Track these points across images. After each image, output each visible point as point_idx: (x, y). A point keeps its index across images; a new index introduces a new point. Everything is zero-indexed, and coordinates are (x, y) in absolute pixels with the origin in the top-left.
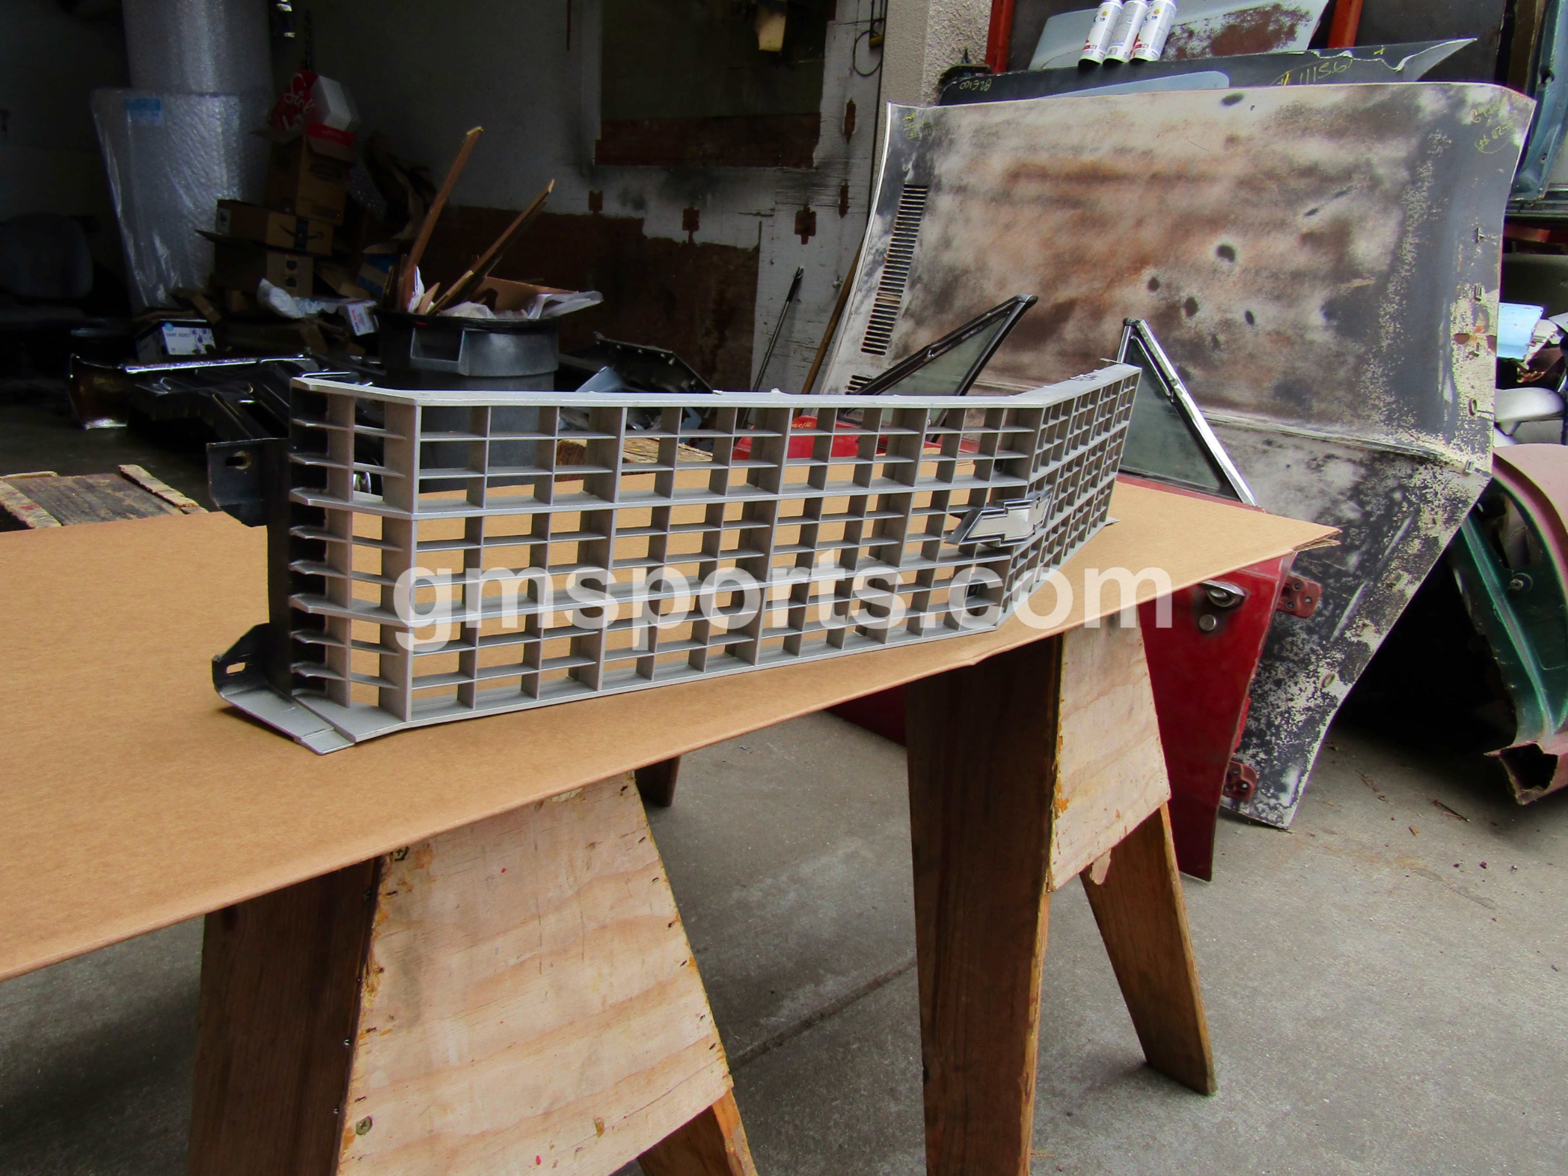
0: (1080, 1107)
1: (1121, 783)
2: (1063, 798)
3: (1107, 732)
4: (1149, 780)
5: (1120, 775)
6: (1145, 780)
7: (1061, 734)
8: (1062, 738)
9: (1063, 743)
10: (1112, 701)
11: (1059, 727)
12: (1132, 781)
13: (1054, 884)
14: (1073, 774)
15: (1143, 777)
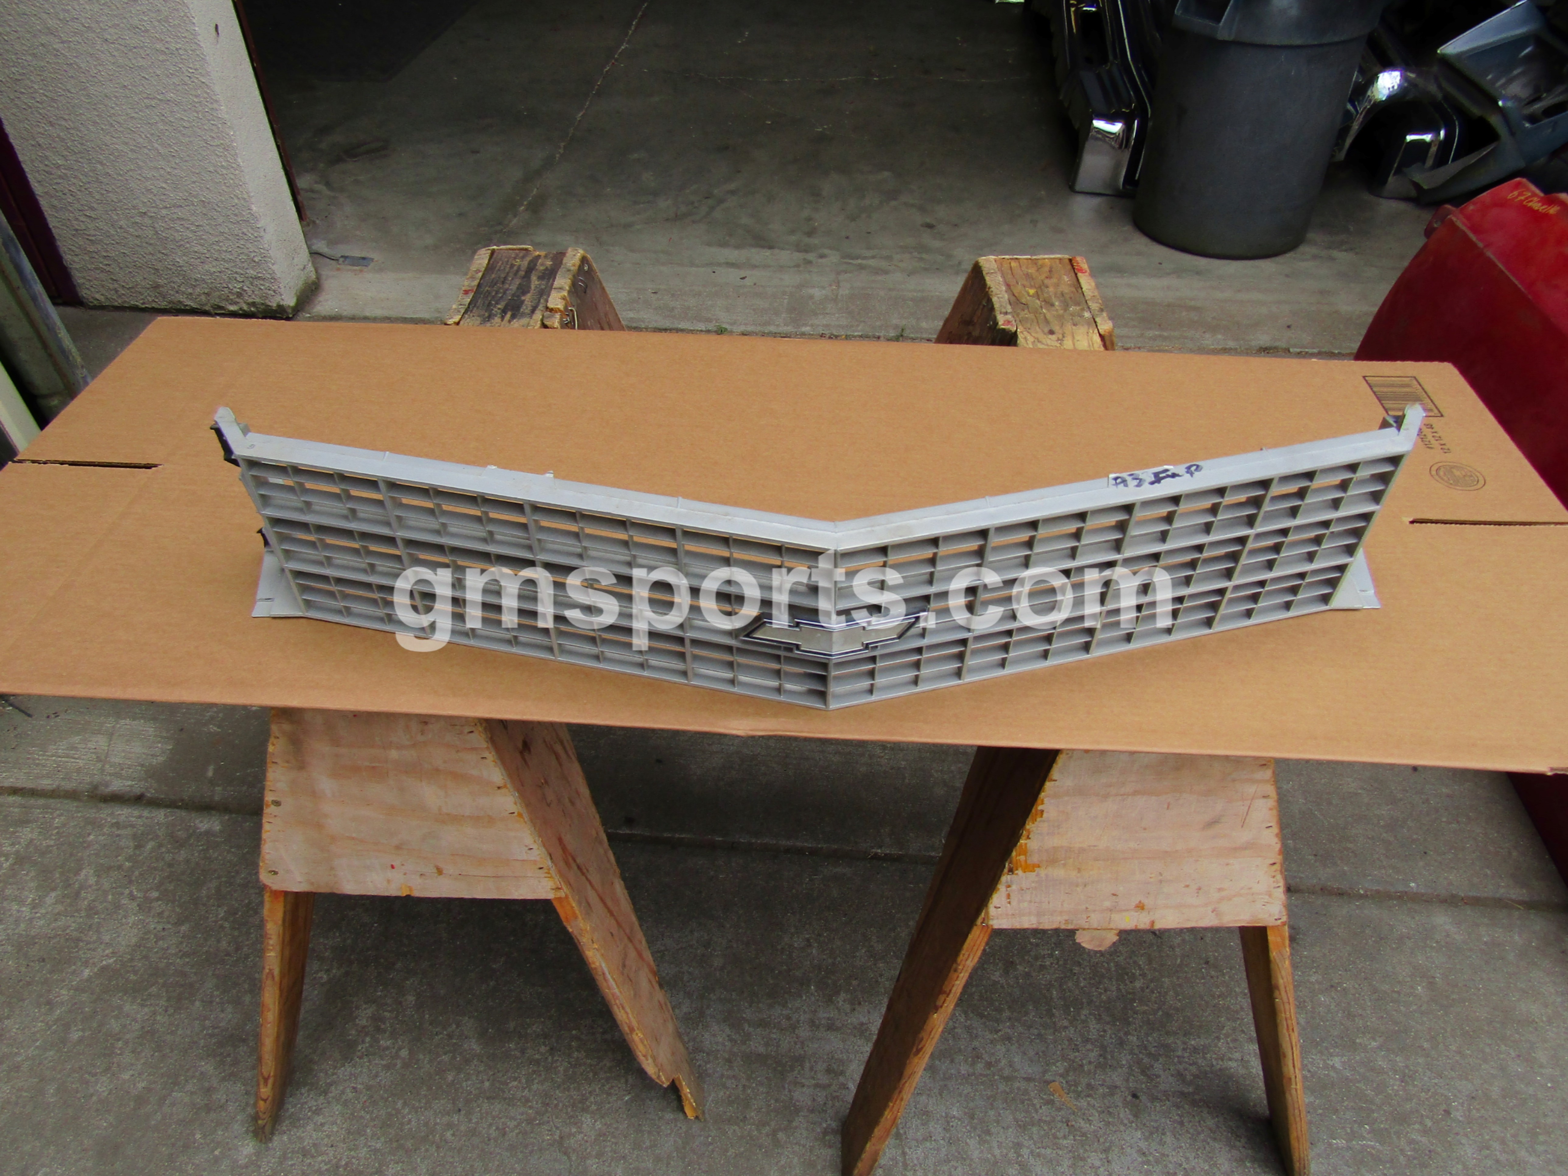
1: (1161, 881)
2: (1029, 862)
3: (1145, 829)
4: (1235, 896)
5: (1161, 874)
6: (1223, 894)
7: (1040, 808)
8: (1042, 811)
9: (1042, 816)
10: (1169, 805)
11: (1039, 801)
12: (1187, 886)
13: (991, 923)
14: (1054, 847)
15: (1220, 890)
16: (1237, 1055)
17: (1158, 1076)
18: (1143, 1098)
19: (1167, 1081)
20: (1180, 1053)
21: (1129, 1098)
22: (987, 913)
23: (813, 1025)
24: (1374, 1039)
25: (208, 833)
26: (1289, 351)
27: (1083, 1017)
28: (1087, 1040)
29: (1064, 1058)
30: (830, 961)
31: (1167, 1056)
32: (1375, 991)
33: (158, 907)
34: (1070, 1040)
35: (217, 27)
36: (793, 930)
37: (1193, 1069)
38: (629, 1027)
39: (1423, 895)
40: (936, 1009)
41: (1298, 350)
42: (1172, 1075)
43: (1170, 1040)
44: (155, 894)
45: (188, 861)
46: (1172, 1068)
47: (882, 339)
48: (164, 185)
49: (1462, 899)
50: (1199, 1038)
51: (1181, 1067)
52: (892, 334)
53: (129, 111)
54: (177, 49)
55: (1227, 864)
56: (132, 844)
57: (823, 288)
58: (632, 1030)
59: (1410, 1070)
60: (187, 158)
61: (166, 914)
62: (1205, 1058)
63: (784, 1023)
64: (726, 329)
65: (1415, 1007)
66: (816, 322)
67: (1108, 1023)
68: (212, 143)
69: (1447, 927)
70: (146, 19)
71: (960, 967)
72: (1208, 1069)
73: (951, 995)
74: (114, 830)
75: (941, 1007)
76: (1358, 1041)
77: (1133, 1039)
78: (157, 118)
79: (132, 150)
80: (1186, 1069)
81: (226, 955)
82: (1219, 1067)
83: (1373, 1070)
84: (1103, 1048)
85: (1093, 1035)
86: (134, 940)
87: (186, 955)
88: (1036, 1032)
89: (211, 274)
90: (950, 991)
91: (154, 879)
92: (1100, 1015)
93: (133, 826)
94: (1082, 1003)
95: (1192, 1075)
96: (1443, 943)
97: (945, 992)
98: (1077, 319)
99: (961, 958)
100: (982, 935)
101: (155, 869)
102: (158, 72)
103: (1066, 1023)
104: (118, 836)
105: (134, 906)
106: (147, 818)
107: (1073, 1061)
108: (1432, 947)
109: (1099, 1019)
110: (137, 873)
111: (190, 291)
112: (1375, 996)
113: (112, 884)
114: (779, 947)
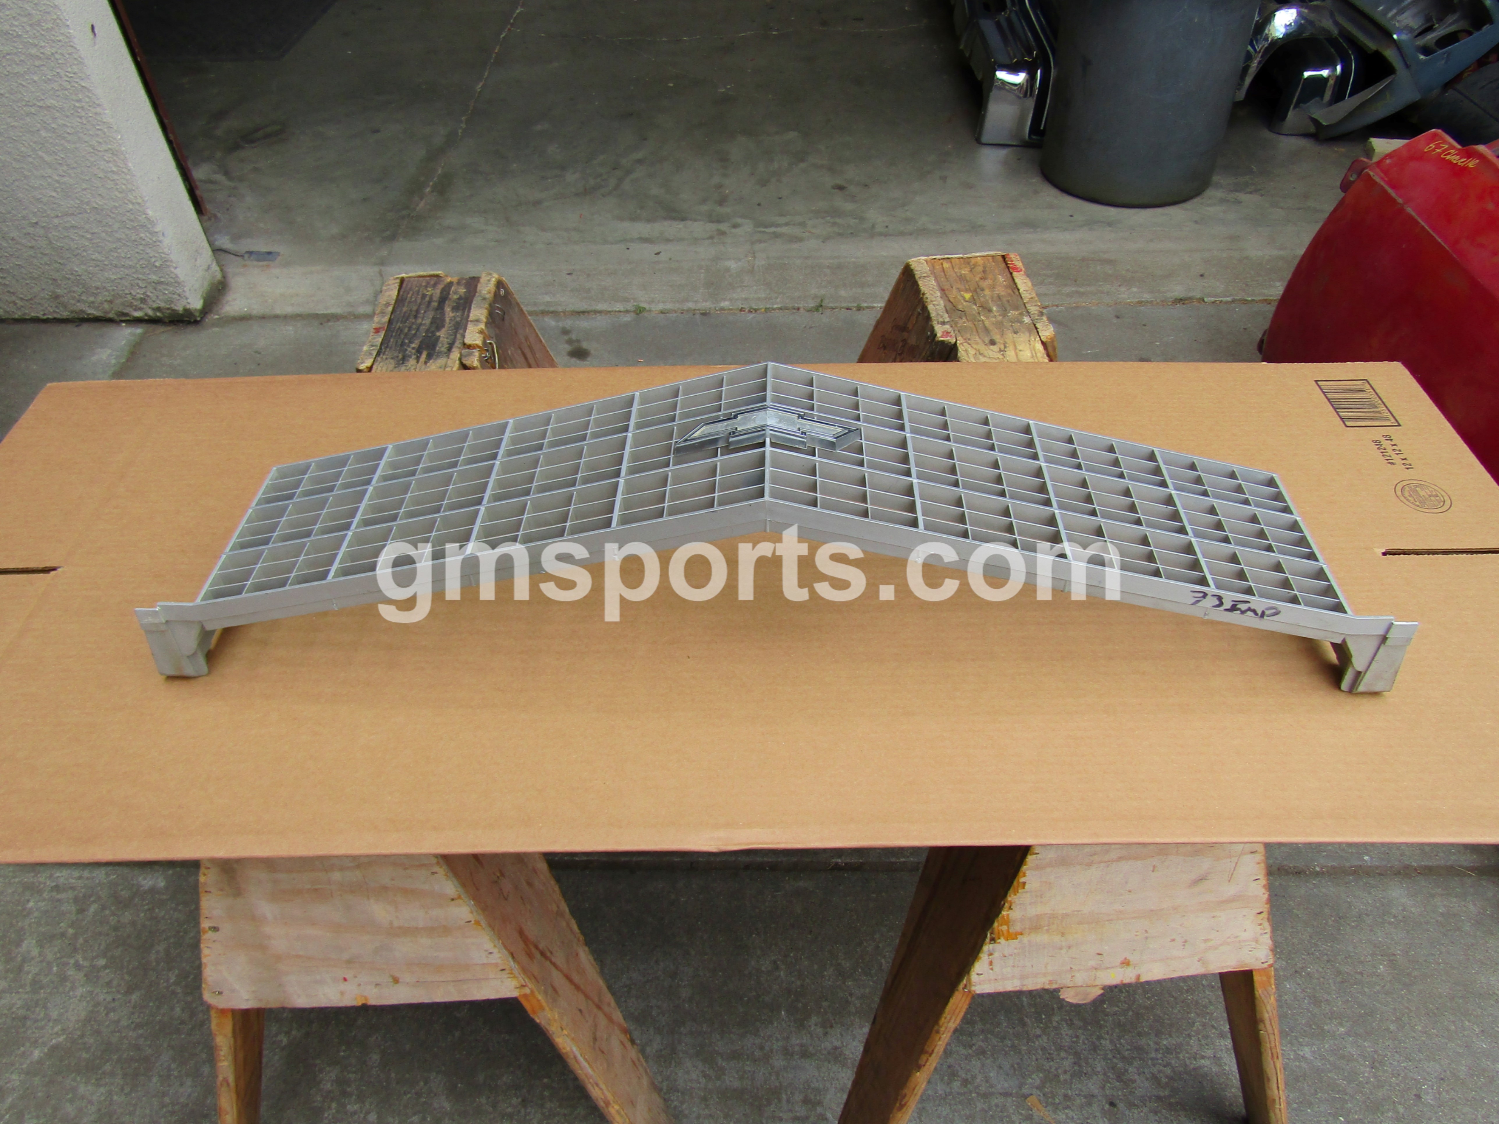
0: (1131, 1105)
1: (1146, 938)
2: (1011, 931)
3: (1130, 891)
4: (1221, 945)
5: (1146, 931)
6: (1210, 944)
7: (1022, 880)
8: (1024, 883)
9: (1024, 888)
10: (1154, 867)
11: (1021, 874)
12: (1173, 940)
13: (973, 988)
14: (1037, 915)
15: (1206, 941)
16: (1209, 1053)
17: (1134, 1081)
18: (1121, 1106)
19: (1143, 1086)
20: (1153, 1055)
21: (1107, 1106)
22: (969, 980)
23: (787, 1053)
24: (1341, 1025)
25: (153, 890)
26: (1204, 301)
27: (1055, 1024)
28: (1060, 1048)
29: (1040, 1069)
30: (799, 983)
31: (1140, 1059)
32: (1339, 973)
33: (106, 975)
34: (1043, 1049)
35: (93, 27)
36: (759, 952)
37: (1168, 1071)
38: (604, 1102)
39: (1377, 867)
40: (919, 1067)
41: (1213, 299)
42: (1147, 1079)
43: (1143, 1041)
44: (102, 962)
45: (133, 923)
46: (1146, 1071)
47: (802, 309)
48: (54, 194)
49: (1416, 870)
50: (1171, 1036)
51: (1155, 1070)
52: (812, 304)
53: (9, 120)
54: (52, 54)
55: (1214, 917)
56: (74, 908)
57: (740, 260)
58: (607, 1104)
59: (1379, 1055)
60: (75, 165)
61: (115, 983)
62: (1178, 1058)
63: (758, 1054)
64: (644, 309)
65: (1378, 988)
66: (735, 296)
67: (1080, 1028)
68: (99, 149)
69: (1403, 900)
70: (16, 23)
71: (943, 1029)
72: (1181, 1069)
73: (934, 1055)
74: (54, 894)
75: (924, 1065)
76: (1326, 1027)
77: (1106, 1043)
78: (39, 125)
79: (15, 159)
80: (1160, 1072)
81: (180, 1024)
82: (1192, 1066)
83: (1343, 1057)
84: (1077, 1054)
85: (1066, 1041)
86: (83, 1014)
87: (139, 1026)
88: (1009, 1043)
89: (113, 281)
90: (933, 1051)
91: (100, 945)
92: (1071, 1020)
93: (73, 888)
94: (1053, 1009)
95: (1167, 1077)
96: (1400, 918)
97: (927, 1052)
98: (1017, 325)
99: (942, 1020)
100: (964, 999)
101: (100, 934)
102: (36, 78)
103: (1038, 1032)
104: (59, 900)
105: (80, 976)
106: (87, 879)
107: (1049, 1072)
108: (1390, 923)
109: (1071, 1025)
110: (81, 940)
111: (92, 299)
112: (1339, 979)
113: (55, 954)
114: (746, 972)
